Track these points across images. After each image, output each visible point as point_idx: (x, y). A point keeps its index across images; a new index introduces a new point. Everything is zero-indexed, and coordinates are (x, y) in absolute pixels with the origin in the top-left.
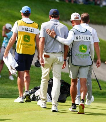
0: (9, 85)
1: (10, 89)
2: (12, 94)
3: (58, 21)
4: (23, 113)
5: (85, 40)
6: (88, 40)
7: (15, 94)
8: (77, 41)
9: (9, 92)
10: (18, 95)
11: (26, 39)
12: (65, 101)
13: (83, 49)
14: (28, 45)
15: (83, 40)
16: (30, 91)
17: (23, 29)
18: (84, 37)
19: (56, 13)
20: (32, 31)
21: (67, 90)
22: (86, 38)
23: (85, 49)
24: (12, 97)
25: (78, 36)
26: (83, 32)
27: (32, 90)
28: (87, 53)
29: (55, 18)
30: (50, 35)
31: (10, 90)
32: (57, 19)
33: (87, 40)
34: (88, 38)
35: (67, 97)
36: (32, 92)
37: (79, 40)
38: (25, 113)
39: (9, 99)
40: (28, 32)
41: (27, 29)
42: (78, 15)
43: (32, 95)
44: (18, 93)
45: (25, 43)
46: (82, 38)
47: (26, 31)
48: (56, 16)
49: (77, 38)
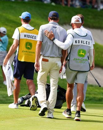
0: (3, 90)
1: (4, 94)
2: (7, 100)
3: (58, 24)
4: (17, 119)
5: (84, 45)
6: (88, 45)
7: (10, 100)
8: (76, 45)
9: (4, 97)
10: (12, 101)
11: (28, 46)
12: (61, 107)
13: (81, 53)
14: (30, 52)
15: (83, 44)
16: (25, 96)
17: (25, 36)
18: (83, 42)
19: (56, 15)
20: (34, 37)
21: (63, 96)
22: (85, 42)
23: (83, 54)
24: (6, 103)
25: (77, 40)
26: (83, 36)
27: (27, 96)
28: (86, 58)
29: (54, 20)
30: (48, 36)
31: (4, 96)
32: (56, 22)
33: (86, 45)
34: (88, 43)
35: (63, 103)
36: (27, 98)
37: (78, 44)
38: (19, 119)
39: (3, 105)
40: (30, 38)
41: (29, 36)
42: (79, 18)
43: (27, 100)
44: (12, 98)
45: (27, 50)
46: (82, 42)
47: (28, 38)
48: (55, 18)
49: (76, 41)
